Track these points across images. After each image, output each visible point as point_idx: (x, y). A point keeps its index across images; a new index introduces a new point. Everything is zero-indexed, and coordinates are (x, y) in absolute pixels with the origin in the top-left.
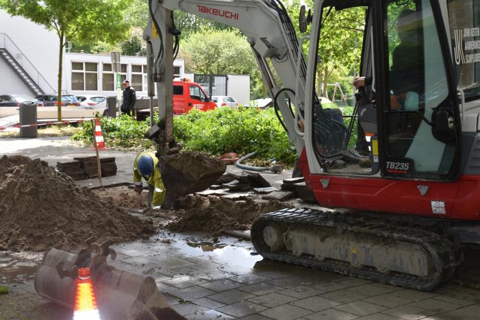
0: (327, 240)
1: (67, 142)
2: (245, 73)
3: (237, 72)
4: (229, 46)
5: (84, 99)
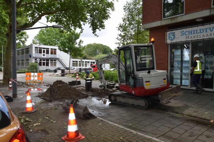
0: (124, 99)
5: (75, 68)
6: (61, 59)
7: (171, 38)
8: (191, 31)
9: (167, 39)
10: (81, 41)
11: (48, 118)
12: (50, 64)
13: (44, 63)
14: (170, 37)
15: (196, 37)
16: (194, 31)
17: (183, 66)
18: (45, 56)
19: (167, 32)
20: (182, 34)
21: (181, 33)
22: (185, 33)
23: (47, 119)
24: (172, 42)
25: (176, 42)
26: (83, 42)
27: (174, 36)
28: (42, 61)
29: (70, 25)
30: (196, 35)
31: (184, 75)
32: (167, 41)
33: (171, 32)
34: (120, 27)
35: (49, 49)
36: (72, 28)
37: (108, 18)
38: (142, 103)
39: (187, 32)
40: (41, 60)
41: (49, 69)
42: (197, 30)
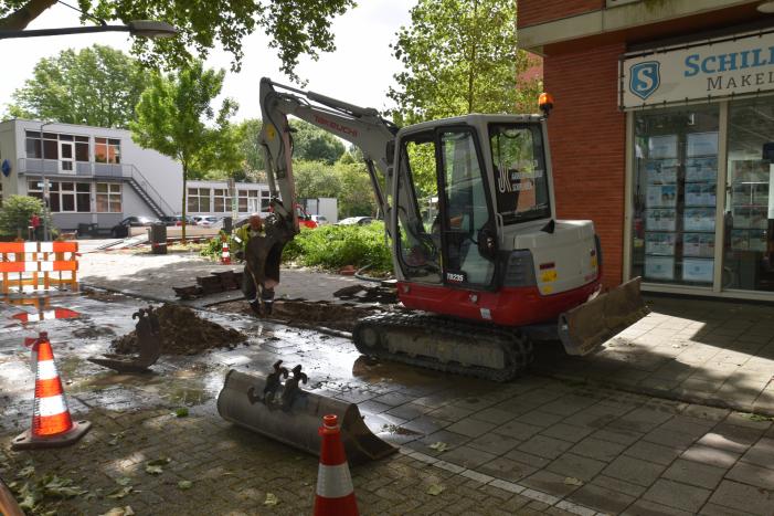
0: (419, 340)
1: (196, 258)
2: (332, 196)
3: (325, 195)
4: (317, 174)
5: (200, 219)
6: (139, 180)
7: (640, 88)
8: (733, 56)
9: (622, 92)
10: (227, 105)
11: (158, 469)
12: (94, 205)
13: (69, 200)
14: (635, 82)
15: (752, 80)
16: (745, 54)
17: (688, 203)
18: (71, 169)
19: (624, 59)
20: (692, 70)
21: (688, 63)
22: (705, 62)
23: (156, 474)
24: (644, 105)
25: (665, 103)
26: (237, 109)
27: (655, 76)
28: (61, 192)
29: (185, 36)
30: (753, 71)
31: (688, 241)
32: (622, 99)
33: (641, 59)
34: (401, 42)
35: (86, 139)
36: (193, 49)
37: (346, 6)
38: (489, 355)
39: (713, 59)
40: (55, 187)
41: (92, 225)
42: (757, 52)
